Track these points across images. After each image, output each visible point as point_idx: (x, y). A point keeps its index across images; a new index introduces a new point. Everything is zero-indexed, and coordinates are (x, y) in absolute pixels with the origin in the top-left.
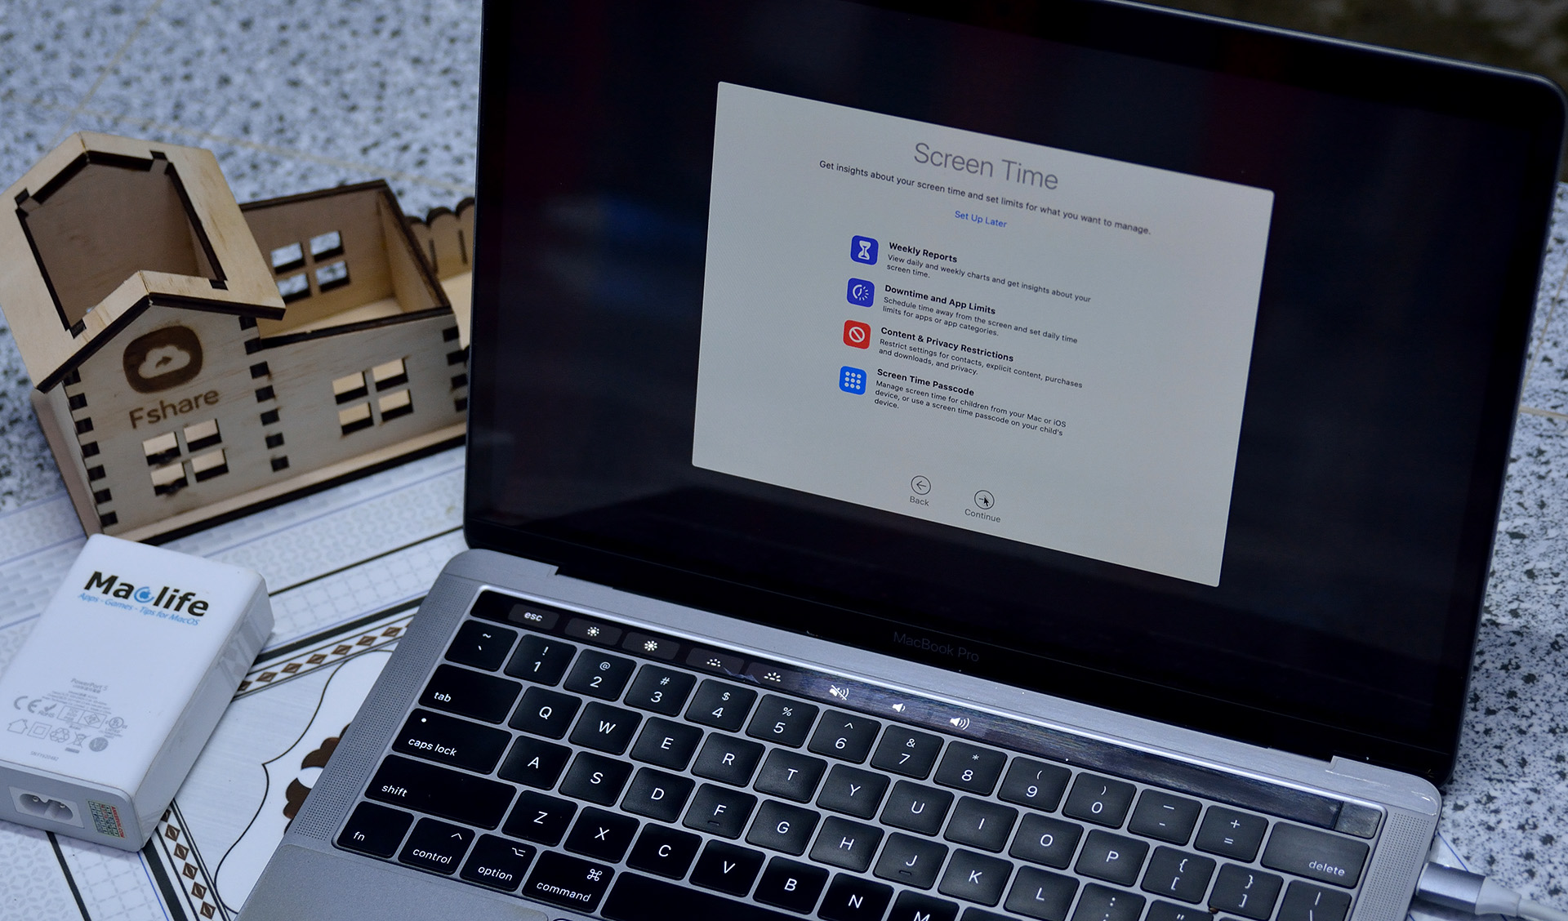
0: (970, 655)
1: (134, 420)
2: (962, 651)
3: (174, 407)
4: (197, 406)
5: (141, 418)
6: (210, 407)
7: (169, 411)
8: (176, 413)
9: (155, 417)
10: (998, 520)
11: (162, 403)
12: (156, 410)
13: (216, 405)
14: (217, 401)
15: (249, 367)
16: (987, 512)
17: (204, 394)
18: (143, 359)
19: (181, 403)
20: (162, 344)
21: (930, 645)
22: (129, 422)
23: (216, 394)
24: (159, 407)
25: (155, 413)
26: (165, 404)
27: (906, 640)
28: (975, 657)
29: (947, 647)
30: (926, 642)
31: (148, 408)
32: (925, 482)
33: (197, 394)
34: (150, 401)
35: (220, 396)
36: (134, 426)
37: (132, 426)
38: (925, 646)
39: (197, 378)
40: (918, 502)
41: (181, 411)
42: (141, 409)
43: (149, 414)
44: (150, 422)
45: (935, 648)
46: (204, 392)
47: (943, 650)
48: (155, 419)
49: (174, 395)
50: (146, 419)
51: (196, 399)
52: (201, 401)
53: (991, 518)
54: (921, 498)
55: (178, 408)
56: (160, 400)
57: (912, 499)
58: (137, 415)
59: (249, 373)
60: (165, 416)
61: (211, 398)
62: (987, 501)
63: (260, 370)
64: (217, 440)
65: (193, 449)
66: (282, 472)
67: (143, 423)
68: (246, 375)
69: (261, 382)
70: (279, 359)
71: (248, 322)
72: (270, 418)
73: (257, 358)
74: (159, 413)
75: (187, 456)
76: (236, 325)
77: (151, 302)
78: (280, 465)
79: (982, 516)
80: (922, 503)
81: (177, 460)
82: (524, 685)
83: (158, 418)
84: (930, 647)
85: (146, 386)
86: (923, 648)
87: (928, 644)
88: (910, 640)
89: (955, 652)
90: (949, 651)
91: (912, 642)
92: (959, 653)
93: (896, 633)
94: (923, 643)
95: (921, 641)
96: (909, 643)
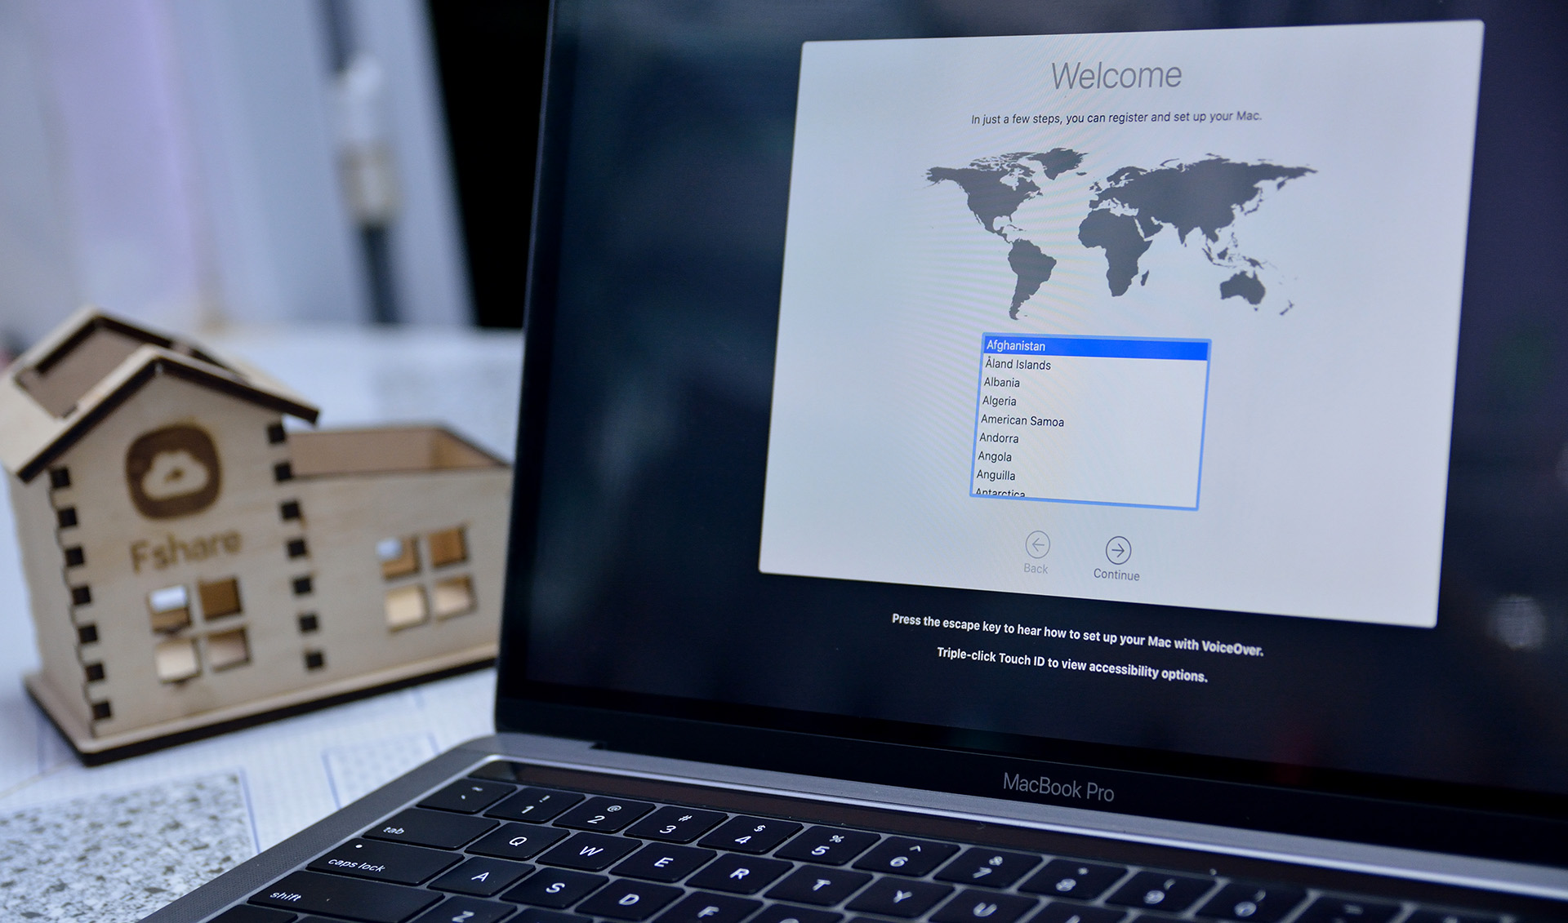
0: (1103, 793)
1: (137, 558)
2: (1093, 788)
3: (184, 547)
4: (214, 551)
5: (144, 557)
6: (232, 556)
7: (180, 554)
8: (187, 557)
9: (164, 559)
10: (1136, 577)
11: (171, 539)
12: (162, 549)
13: (238, 554)
16: (1123, 569)
17: (224, 536)
18: (150, 465)
19: (194, 544)
20: (172, 447)
21: (1050, 785)
22: (130, 560)
23: (235, 536)
24: (166, 544)
25: (162, 553)
26: (175, 541)
27: (1020, 784)
28: (1109, 795)
29: (1072, 786)
30: (1045, 782)
31: (153, 543)
32: (1043, 540)
33: (214, 534)
34: (156, 532)
35: (243, 542)
36: (136, 567)
37: (133, 567)
38: (1045, 789)
39: (213, 508)
40: (1035, 570)
41: (195, 556)
42: (143, 544)
43: (157, 553)
44: (159, 566)
45: (1056, 789)
46: (224, 532)
47: (1067, 790)
49: (187, 529)
50: (152, 560)
51: (214, 540)
52: (219, 546)
53: (1126, 576)
54: (1034, 563)
55: (191, 550)
56: (169, 533)
57: (1027, 568)
58: (141, 551)
59: (277, 513)
60: (174, 560)
61: (232, 542)
62: (1123, 551)
63: (291, 511)
64: (237, 609)
65: (210, 617)
66: (318, 675)
67: (148, 565)
68: (275, 515)
69: (293, 530)
70: (315, 498)
71: (277, 435)
72: (303, 586)
73: (288, 492)
74: (168, 553)
75: (200, 626)
76: (262, 437)
77: (159, 369)
78: (315, 661)
79: (1116, 575)
80: (1040, 570)
81: (189, 633)
82: (503, 823)
83: (166, 561)
84: (1051, 790)
85: (152, 508)
86: (1041, 792)
87: (1047, 785)
88: (1024, 783)
89: (1083, 792)
90: (1075, 791)
91: (1027, 786)
92: (1089, 792)
93: (1006, 775)
94: (1042, 785)
95: (1039, 783)
96: (1024, 787)
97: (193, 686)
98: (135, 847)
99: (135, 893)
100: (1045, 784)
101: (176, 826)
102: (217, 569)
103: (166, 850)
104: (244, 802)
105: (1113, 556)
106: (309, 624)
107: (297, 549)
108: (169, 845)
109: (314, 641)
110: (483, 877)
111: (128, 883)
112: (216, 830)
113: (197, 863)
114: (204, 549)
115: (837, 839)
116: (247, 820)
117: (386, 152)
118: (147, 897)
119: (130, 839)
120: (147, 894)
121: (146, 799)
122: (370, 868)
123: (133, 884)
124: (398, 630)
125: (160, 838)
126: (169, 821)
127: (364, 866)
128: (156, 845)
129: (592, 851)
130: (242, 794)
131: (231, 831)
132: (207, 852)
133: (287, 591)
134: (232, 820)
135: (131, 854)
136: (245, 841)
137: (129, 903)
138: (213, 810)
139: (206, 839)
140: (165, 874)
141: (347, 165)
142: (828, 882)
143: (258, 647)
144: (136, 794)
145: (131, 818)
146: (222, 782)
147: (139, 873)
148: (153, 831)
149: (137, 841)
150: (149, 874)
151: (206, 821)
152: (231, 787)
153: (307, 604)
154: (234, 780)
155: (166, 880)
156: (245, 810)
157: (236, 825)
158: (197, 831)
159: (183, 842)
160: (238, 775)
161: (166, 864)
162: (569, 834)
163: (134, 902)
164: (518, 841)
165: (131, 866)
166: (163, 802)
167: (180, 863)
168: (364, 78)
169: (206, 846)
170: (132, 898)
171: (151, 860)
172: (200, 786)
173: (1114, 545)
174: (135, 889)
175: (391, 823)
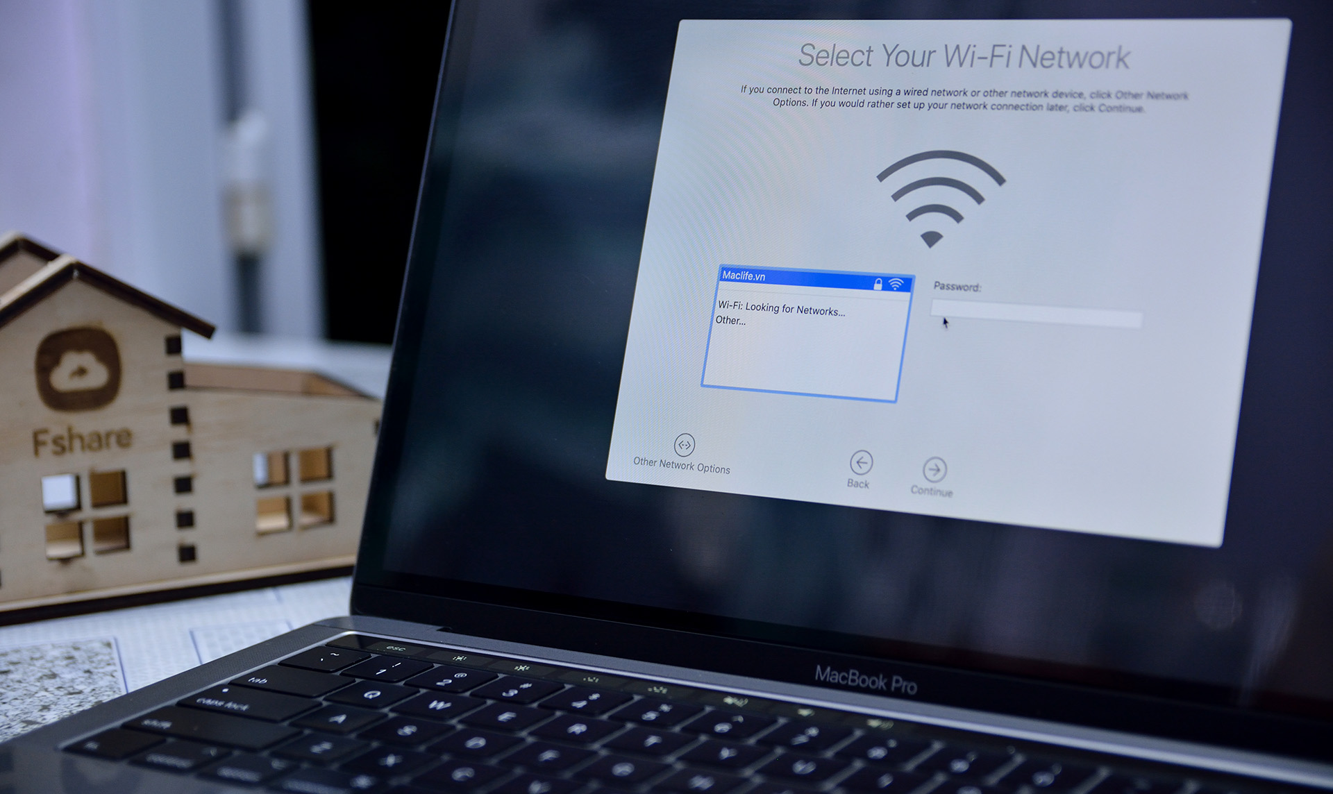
0: (906, 686)
1: (37, 443)
2: (897, 681)
3: (81, 438)
4: (108, 445)
5: (44, 443)
6: (123, 451)
7: (77, 445)
8: (83, 448)
9: (61, 447)
10: (950, 494)
11: (70, 430)
12: (61, 438)
13: (129, 450)
14: (130, 447)
15: (168, 408)
16: (938, 486)
17: (118, 432)
18: (56, 362)
19: (90, 436)
20: (80, 348)
21: (858, 678)
22: (31, 445)
23: (128, 434)
24: (65, 433)
25: (59, 442)
26: (74, 433)
27: (830, 675)
28: (912, 688)
29: (878, 679)
30: (854, 674)
31: (54, 431)
32: (867, 458)
33: (109, 429)
34: (57, 422)
35: (134, 440)
36: (36, 452)
37: (33, 452)
38: (853, 680)
39: (110, 407)
40: (857, 485)
41: (90, 447)
42: (45, 431)
43: (56, 441)
44: (56, 453)
45: (864, 681)
46: (118, 429)
47: (873, 683)
48: (59, 449)
49: (86, 422)
50: (50, 447)
51: (108, 435)
52: (113, 440)
53: (941, 493)
54: (857, 478)
55: (87, 441)
56: (69, 424)
57: (851, 483)
58: (42, 437)
60: (71, 449)
61: (124, 439)
62: (939, 470)
63: (180, 416)
64: (124, 500)
65: (97, 505)
66: (189, 567)
67: (47, 451)
68: (165, 418)
69: (180, 433)
70: (202, 407)
71: (174, 346)
72: (183, 485)
73: (179, 398)
74: (66, 443)
75: (88, 513)
76: (161, 347)
77: (76, 273)
78: (188, 554)
79: (931, 491)
80: (862, 485)
81: (77, 517)
82: (358, 680)
83: (63, 449)
84: (858, 682)
85: (57, 400)
86: (850, 683)
87: (856, 678)
88: (835, 675)
89: (888, 684)
90: (881, 683)
91: (837, 678)
92: (894, 685)
93: (819, 667)
94: (851, 677)
95: (848, 674)
96: (833, 679)
97: (77, 564)
98: (14, 690)
99: (13, 724)
100: (854, 676)
101: (54, 676)
102: (108, 461)
103: (44, 693)
104: (117, 661)
105: (930, 474)
106: (185, 520)
107: (182, 451)
108: (46, 690)
109: (188, 536)
110: (341, 719)
111: (7, 716)
112: (90, 681)
113: (72, 704)
114: (99, 441)
115: (665, 708)
116: (119, 674)
117: (265, 193)
118: (24, 727)
119: (11, 684)
120: (24, 725)
121: (26, 655)
122: (235, 706)
123: (11, 717)
124: (263, 534)
125: (38, 684)
126: (46, 672)
127: (229, 705)
128: (34, 689)
129: (441, 705)
130: (115, 655)
131: (103, 682)
132: (81, 696)
133: (171, 488)
134: (105, 674)
135: (11, 695)
136: (115, 689)
137: (6, 731)
138: (87, 667)
139: (80, 687)
140: (41, 710)
141: (230, 201)
142: (658, 740)
143: (136, 536)
144: (17, 651)
145: (11, 668)
146: (97, 646)
147: (17, 709)
148: (32, 679)
149: (17, 685)
150: (27, 711)
151: (81, 674)
152: (106, 650)
153: (185, 502)
154: (109, 645)
155: (43, 716)
156: (118, 668)
157: (110, 678)
158: (73, 680)
159: (59, 688)
160: (113, 642)
161: (42, 703)
162: (419, 692)
163: (11, 730)
164: (373, 694)
165: (10, 703)
166: (41, 658)
167: (56, 704)
168: (252, 130)
169: (80, 692)
170: (9, 727)
171: (28, 700)
172: (76, 649)
173: (931, 465)
174: (13, 720)
175: (255, 674)
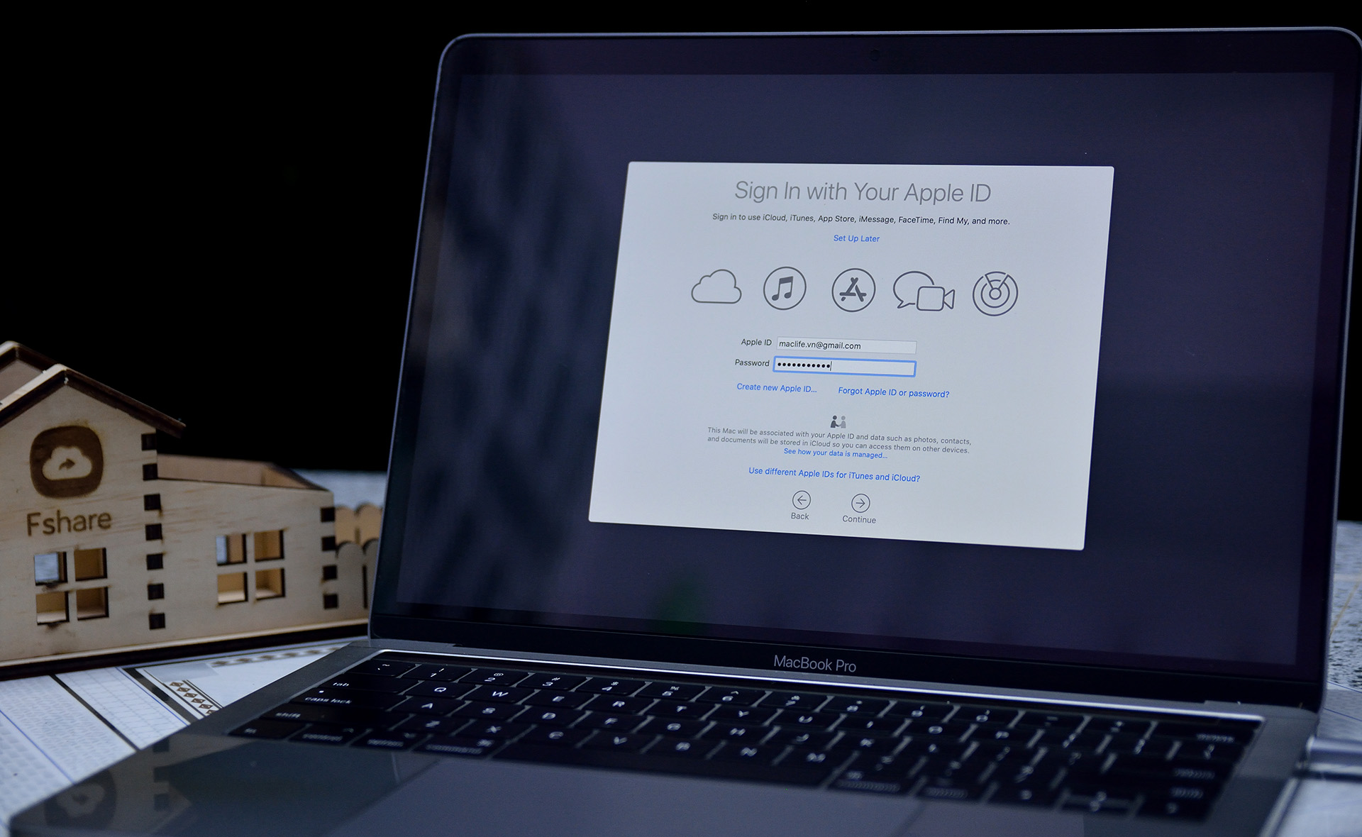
0: (848, 664)
1: (30, 525)
2: (841, 665)
3: (69, 522)
4: (91, 528)
5: (37, 524)
6: (103, 532)
7: (64, 525)
8: (69, 530)
9: (51, 528)
10: (873, 521)
11: (59, 512)
12: (52, 520)
13: (109, 530)
14: (109, 527)
15: (142, 495)
16: (863, 515)
17: (99, 515)
18: (49, 454)
19: (76, 518)
20: (68, 443)
21: (809, 662)
22: (25, 526)
23: (108, 516)
24: (55, 517)
25: (49, 523)
26: (62, 515)
27: (786, 662)
28: (852, 665)
29: (825, 662)
30: (805, 660)
31: (46, 514)
32: (805, 496)
33: (92, 514)
34: (47, 506)
35: (113, 521)
36: (30, 533)
37: (27, 533)
38: (805, 664)
39: (94, 493)
40: (799, 517)
41: (75, 529)
42: (38, 514)
43: (45, 523)
44: (47, 533)
45: (813, 665)
46: (99, 512)
47: (821, 664)
48: (49, 530)
49: (72, 507)
50: (42, 528)
51: (91, 518)
52: (95, 521)
53: (867, 521)
54: (798, 512)
55: (73, 523)
56: (58, 508)
57: (793, 516)
58: (34, 520)
59: (141, 503)
60: (59, 530)
61: (105, 521)
62: (864, 503)
63: (153, 502)
64: (105, 576)
65: (80, 578)
66: (158, 632)
67: (38, 531)
69: (153, 517)
70: (170, 495)
71: (148, 443)
72: (155, 562)
73: (152, 488)
74: (55, 524)
75: (72, 584)
76: (138, 443)
78: (157, 621)
79: (859, 519)
80: (803, 517)
81: (63, 588)
82: (421, 681)
83: (53, 531)
84: (809, 665)
85: (48, 488)
86: (802, 667)
88: (790, 661)
89: (833, 666)
90: (827, 666)
91: (792, 664)
92: (838, 666)
93: (776, 656)
95: (801, 660)
96: (789, 665)
97: (62, 629)
100: (805, 662)
102: (91, 540)
105: (857, 507)
106: (156, 591)
107: (154, 532)
109: (159, 606)
110: (430, 705)
114: (83, 523)
115: (675, 688)
122: (340, 702)
124: (223, 604)
127: (335, 701)
129: (501, 694)
133: (144, 564)
142: (685, 708)
143: (114, 605)
153: (157, 576)
164: (440, 689)
173: (858, 499)
